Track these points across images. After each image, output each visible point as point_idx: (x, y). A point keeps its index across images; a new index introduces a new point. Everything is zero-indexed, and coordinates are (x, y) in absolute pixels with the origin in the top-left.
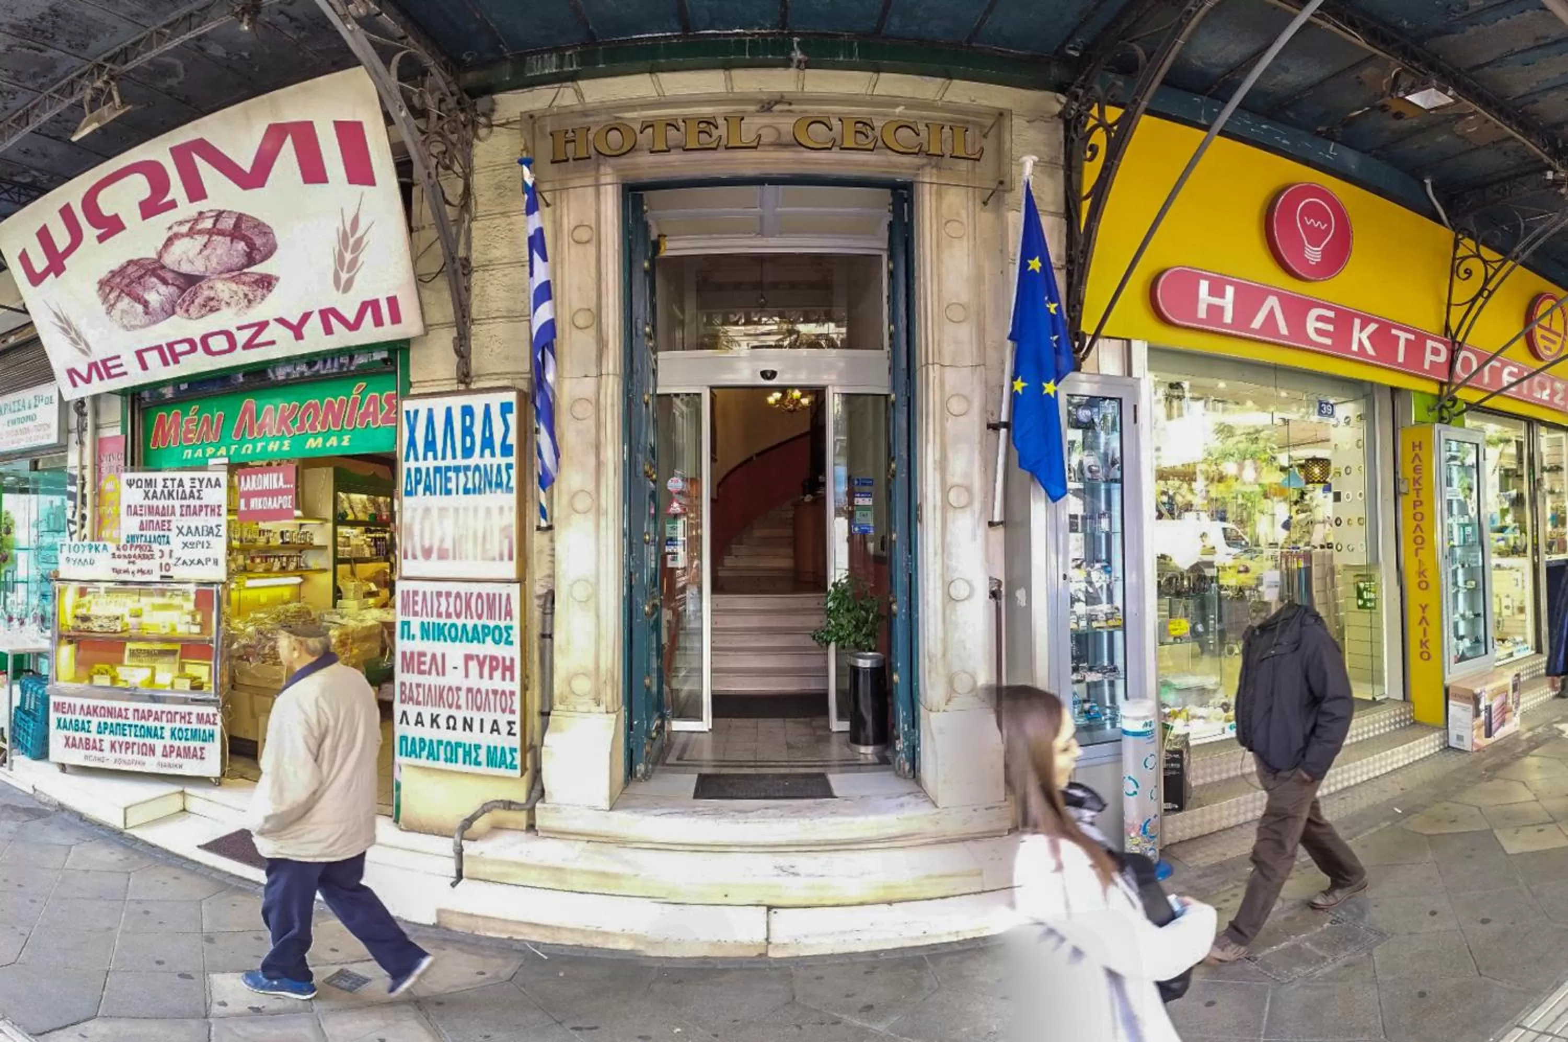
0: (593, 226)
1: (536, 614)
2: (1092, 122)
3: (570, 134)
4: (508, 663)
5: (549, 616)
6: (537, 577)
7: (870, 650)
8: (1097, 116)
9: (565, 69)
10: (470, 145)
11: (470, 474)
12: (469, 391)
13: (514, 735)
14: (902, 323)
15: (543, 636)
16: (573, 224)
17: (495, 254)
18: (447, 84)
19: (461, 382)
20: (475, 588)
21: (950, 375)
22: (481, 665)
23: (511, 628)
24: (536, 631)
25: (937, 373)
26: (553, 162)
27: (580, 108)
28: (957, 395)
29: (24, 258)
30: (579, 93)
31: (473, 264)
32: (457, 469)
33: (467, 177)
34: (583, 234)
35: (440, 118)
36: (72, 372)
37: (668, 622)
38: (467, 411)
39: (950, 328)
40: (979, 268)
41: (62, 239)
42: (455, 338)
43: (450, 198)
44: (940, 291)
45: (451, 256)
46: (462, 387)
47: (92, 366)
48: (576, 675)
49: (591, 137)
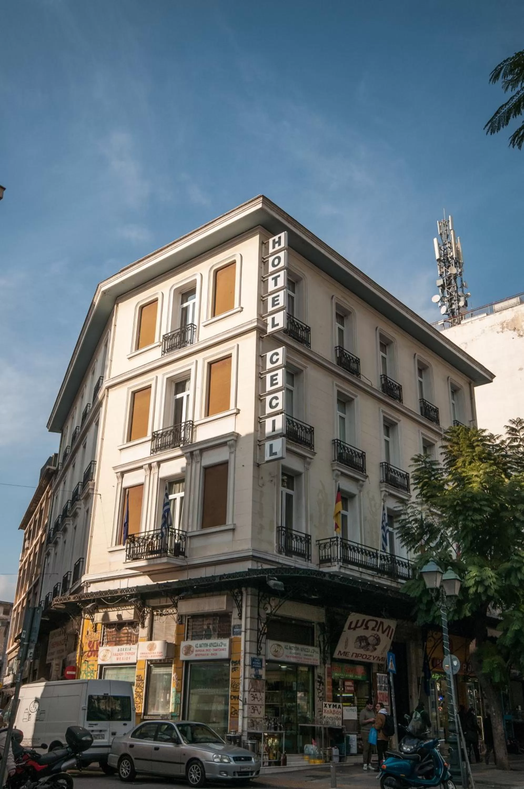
29: (351, 623)
36: (340, 652)
41: (359, 625)
47: (344, 652)
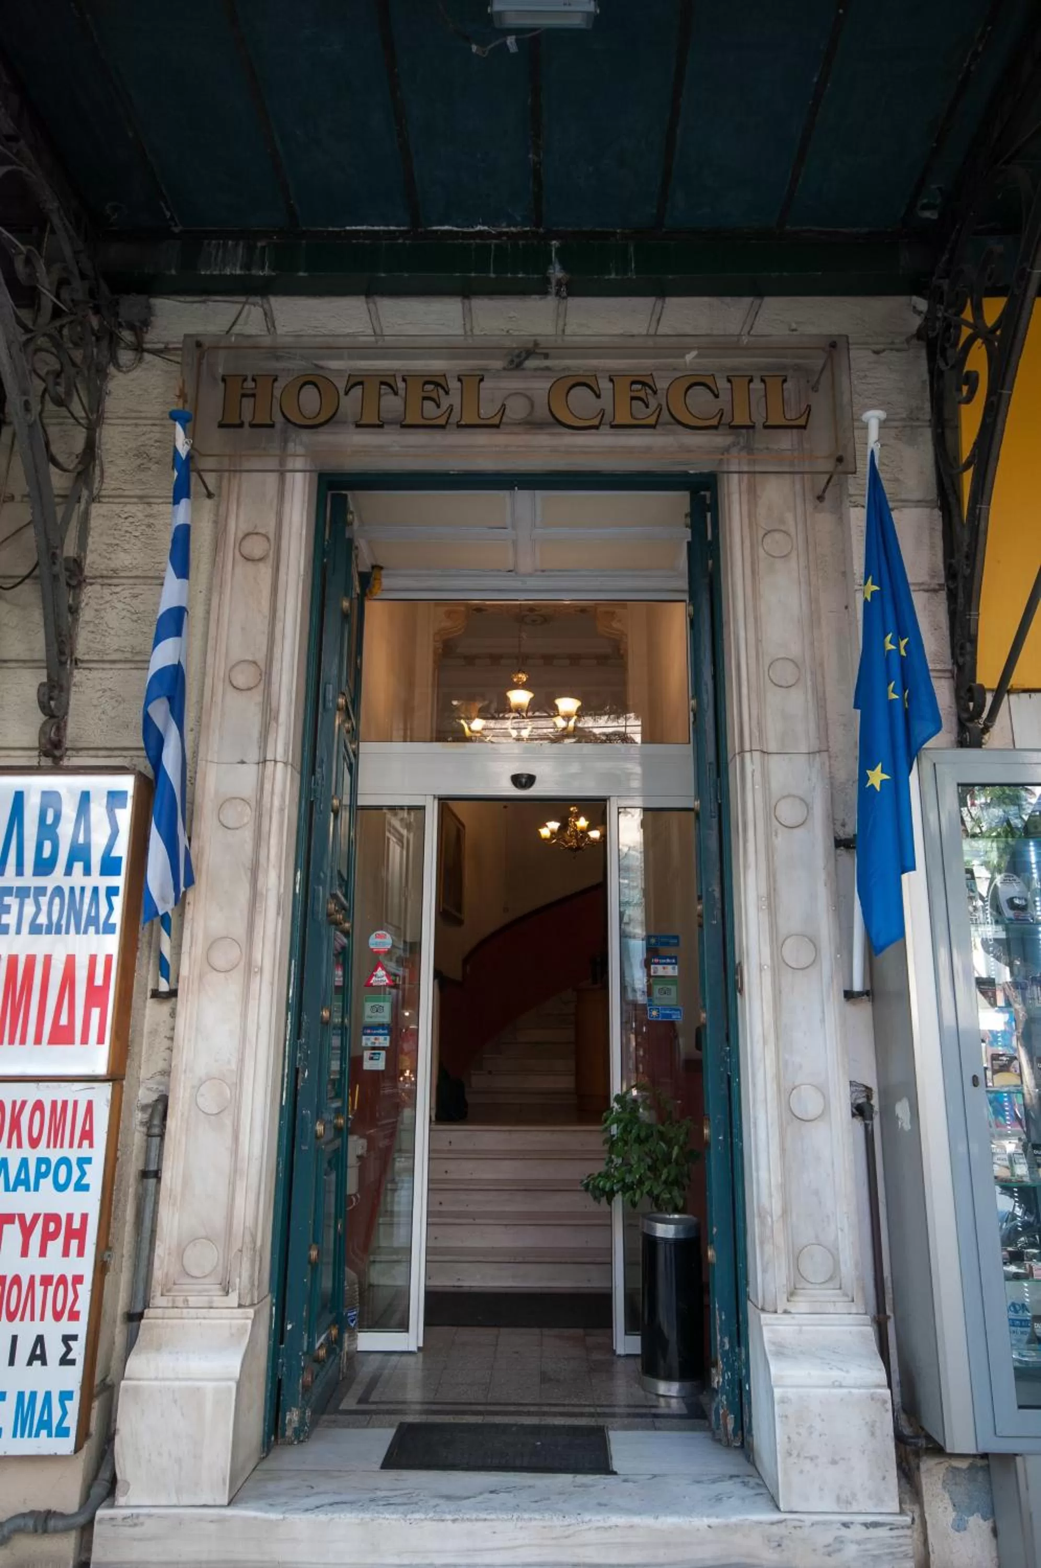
0: (272, 536)
1: (136, 1138)
2: (966, 332)
3: (250, 384)
4: (76, 1224)
5: (156, 1141)
6: (144, 1073)
7: (676, 1210)
8: (971, 320)
9: (254, 272)
10: (102, 373)
11: (44, 901)
12: (57, 769)
13: (72, 1362)
14: (708, 698)
15: (145, 1174)
16: (244, 528)
17: (122, 559)
18: (76, 253)
19: (46, 754)
20: (31, 1093)
21: (776, 764)
22: (27, 1232)
23: (88, 1160)
24: (132, 1166)
25: (757, 767)
26: (221, 426)
27: (267, 341)
28: (789, 796)
30: (268, 316)
31: (87, 572)
32: (22, 893)
33: (93, 426)
34: (256, 547)
35: (57, 313)
37: (360, 1157)
38: (50, 799)
39: (774, 697)
40: (813, 601)
42: (42, 685)
43: (61, 458)
44: (758, 641)
45: (50, 551)
46: (47, 762)
48: (195, 1239)
49: (277, 393)
